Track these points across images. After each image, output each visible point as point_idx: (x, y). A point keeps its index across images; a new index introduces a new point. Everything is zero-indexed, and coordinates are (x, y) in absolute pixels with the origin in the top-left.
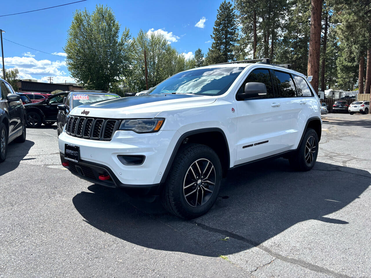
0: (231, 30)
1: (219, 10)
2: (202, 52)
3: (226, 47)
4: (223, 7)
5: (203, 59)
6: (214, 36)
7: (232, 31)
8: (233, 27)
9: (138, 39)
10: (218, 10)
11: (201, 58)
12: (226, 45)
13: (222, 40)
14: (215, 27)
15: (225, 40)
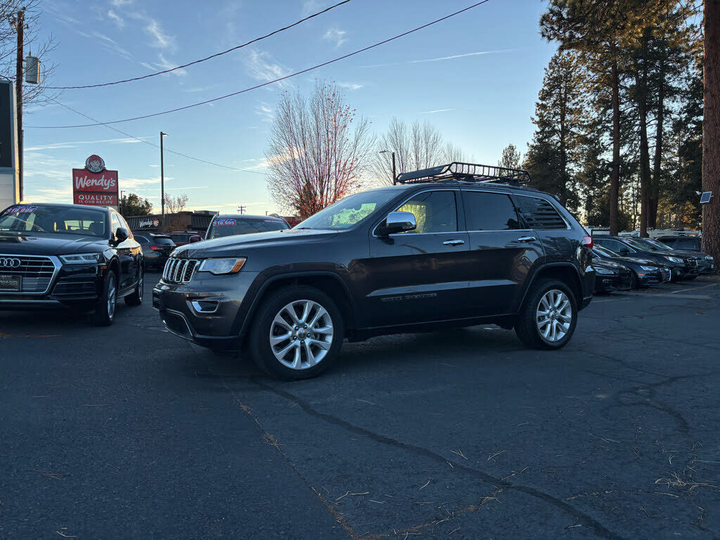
0: (573, 105)
1: (548, 69)
2: (517, 151)
3: (562, 138)
4: (556, 63)
5: (518, 164)
6: (537, 119)
7: (574, 107)
8: (576, 100)
9: (389, 135)
10: (546, 69)
11: (514, 163)
12: (563, 136)
13: (554, 126)
14: (540, 102)
15: (560, 126)
